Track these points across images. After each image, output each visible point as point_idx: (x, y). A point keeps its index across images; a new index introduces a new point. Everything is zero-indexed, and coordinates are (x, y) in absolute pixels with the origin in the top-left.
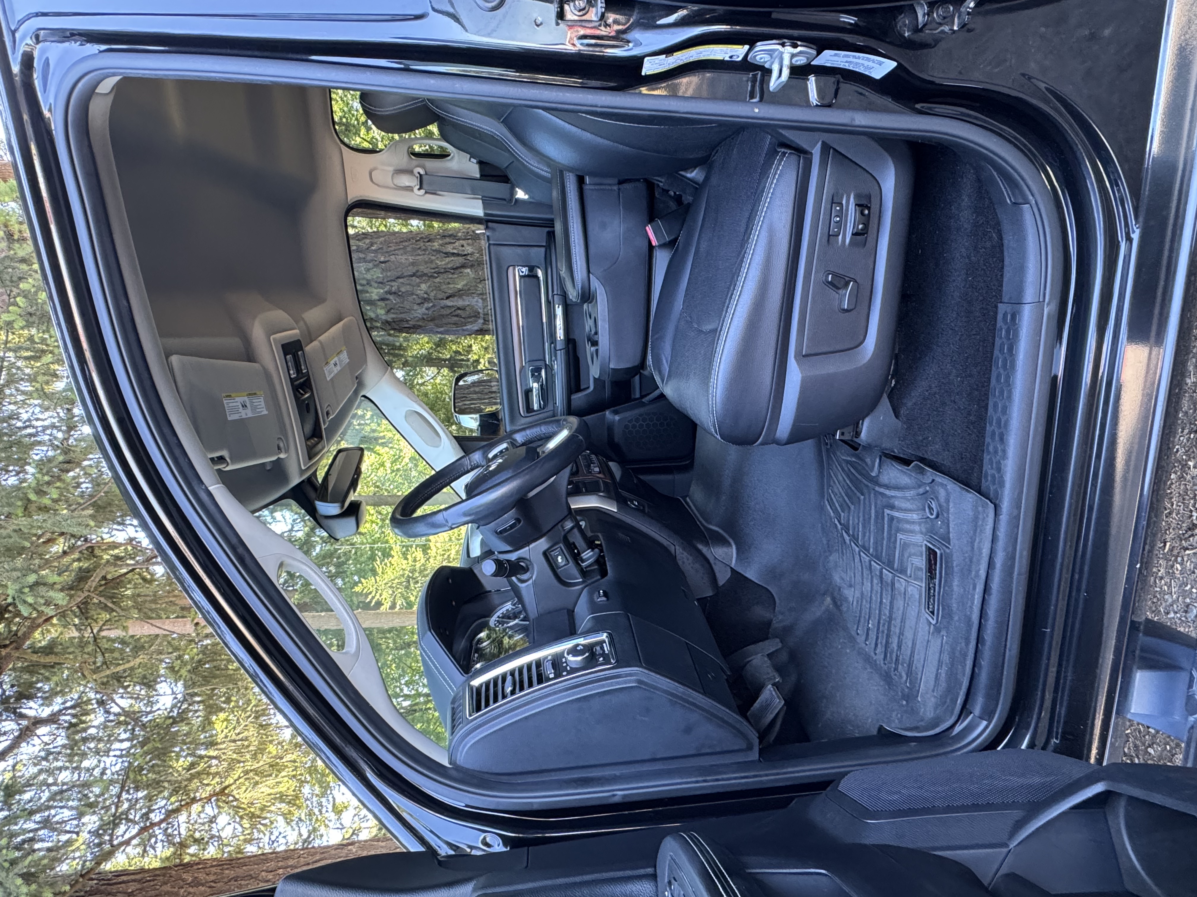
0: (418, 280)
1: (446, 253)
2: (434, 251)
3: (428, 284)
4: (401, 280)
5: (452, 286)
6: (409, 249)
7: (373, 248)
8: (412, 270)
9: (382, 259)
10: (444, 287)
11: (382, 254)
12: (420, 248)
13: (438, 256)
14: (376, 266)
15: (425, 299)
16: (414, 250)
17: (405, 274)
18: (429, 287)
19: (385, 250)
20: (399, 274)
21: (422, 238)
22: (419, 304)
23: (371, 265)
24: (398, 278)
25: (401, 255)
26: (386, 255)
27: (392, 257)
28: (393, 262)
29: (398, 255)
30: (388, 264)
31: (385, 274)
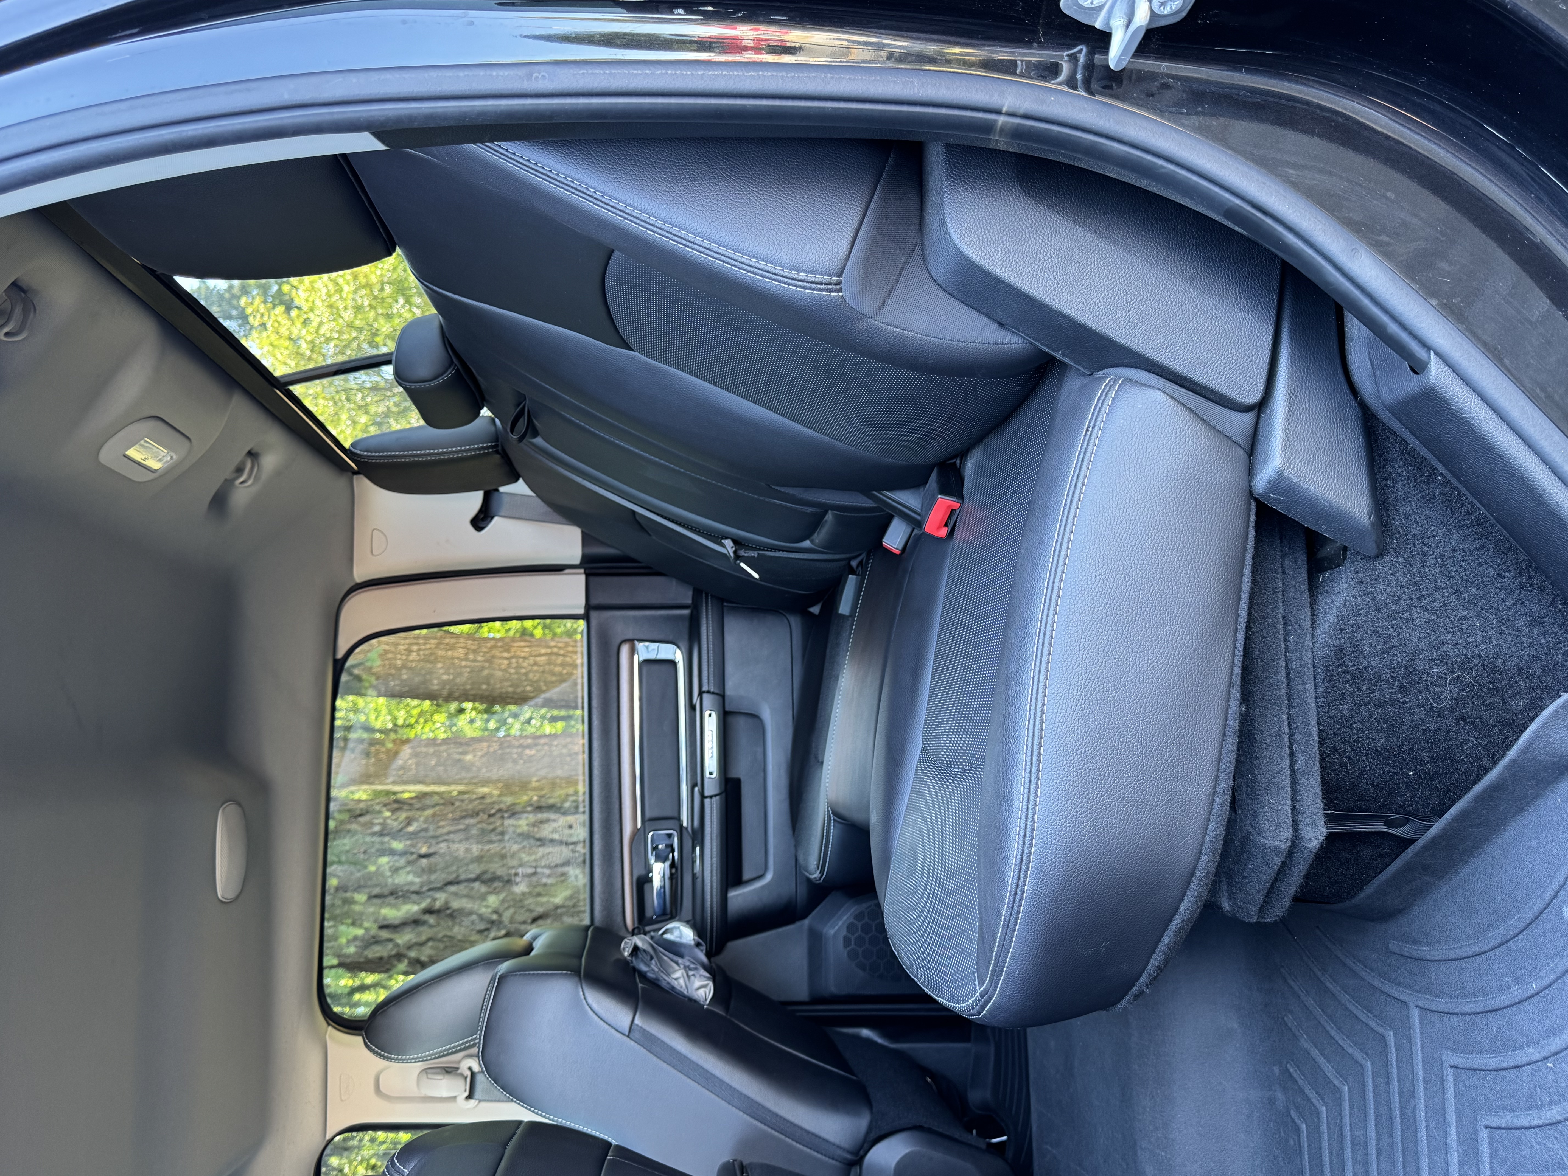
0: (484, 889)
1: (539, 840)
2: (520, 835)
3: (502, 896)
4: (453, 889)
5: (544, 899)
6: (474, 831)
7: (411, 829)
8: (475, 869)
9: (424, 850)
10: (529, 901)
11: (426, 840)
12: (493, 830)
13: (525, 843)
14: (409, 863)
15: (493, 922)
16: (483, 832)
17: (463, 877)
18: (503, 901)
19: (431, 833)
20: (452, 877)
21: (500, 810)
22: (480, 932)
23: (402, 861)
24: (450, 883)
25: (460, 841)
26: (434, 842)
27: (443, 845)
28: (443, 855)
29: (453, 842)
30: (432, 860)
31: (425, 877)
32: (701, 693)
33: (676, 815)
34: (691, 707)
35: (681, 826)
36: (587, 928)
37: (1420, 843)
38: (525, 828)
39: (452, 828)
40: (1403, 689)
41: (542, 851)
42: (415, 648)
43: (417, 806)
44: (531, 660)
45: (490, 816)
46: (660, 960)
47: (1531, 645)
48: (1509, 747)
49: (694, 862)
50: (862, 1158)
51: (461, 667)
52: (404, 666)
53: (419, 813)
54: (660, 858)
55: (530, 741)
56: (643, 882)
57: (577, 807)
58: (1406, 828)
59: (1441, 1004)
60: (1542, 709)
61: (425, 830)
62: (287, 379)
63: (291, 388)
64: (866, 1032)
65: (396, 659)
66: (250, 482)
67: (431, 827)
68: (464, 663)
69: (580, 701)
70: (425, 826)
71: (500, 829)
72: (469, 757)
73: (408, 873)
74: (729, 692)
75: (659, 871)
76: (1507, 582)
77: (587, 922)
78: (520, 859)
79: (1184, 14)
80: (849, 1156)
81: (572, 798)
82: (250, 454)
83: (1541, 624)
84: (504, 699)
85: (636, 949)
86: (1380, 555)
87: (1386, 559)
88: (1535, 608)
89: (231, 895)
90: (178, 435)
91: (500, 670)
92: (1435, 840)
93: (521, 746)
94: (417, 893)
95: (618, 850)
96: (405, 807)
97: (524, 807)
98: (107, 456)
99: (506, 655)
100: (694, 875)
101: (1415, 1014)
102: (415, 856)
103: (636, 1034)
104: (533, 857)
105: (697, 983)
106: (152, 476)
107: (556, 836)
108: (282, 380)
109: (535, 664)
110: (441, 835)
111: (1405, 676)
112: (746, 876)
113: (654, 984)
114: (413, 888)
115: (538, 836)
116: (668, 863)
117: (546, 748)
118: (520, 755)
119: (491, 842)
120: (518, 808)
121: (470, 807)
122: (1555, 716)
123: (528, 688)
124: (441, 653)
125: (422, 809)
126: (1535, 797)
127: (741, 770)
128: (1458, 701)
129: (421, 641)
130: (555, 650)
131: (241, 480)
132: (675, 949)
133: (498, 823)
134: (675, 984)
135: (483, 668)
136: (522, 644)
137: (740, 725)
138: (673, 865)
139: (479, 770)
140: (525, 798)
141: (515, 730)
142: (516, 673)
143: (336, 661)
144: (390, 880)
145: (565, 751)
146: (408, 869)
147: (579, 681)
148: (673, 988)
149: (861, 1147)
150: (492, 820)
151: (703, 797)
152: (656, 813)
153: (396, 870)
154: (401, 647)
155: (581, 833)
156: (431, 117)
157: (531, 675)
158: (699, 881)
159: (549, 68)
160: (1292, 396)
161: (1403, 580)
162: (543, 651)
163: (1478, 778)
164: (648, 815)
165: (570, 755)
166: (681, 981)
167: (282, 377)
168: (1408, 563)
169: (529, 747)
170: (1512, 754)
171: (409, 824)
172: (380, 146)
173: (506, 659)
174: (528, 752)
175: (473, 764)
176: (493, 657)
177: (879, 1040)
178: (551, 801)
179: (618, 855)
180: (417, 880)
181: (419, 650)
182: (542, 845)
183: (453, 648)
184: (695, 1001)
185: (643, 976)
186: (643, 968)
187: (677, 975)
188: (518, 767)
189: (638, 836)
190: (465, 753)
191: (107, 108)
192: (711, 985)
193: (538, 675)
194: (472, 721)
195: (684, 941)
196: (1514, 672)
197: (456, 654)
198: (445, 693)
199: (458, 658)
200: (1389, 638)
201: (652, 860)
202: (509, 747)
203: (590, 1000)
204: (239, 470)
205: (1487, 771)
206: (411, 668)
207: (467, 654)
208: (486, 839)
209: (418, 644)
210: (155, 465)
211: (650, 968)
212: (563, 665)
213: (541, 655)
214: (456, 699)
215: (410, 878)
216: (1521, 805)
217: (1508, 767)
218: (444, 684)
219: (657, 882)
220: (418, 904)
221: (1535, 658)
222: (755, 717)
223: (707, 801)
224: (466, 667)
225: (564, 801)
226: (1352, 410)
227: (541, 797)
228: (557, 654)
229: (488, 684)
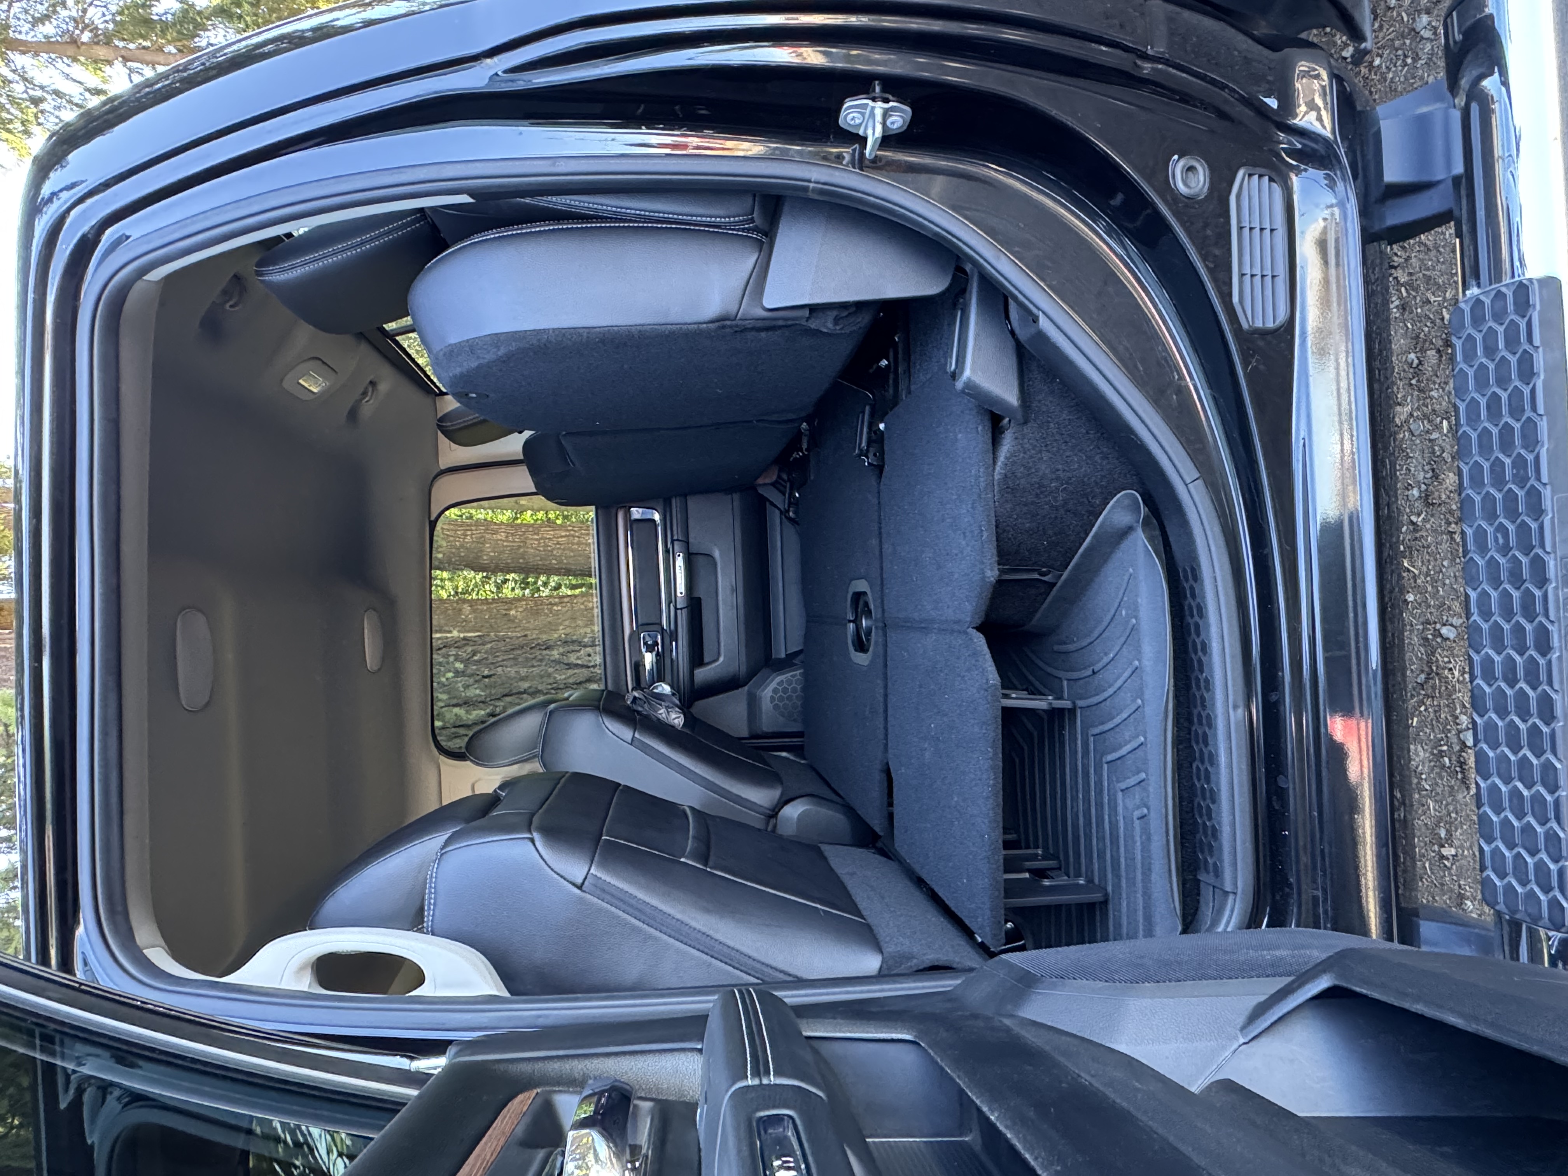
1: (567, 664)
2: (553, 661)
4: (508, 699)
6: (521, 659)
7: (476, 658)
8: (523, 685)
9: (486, 673)
11: (487, 666)
12: (535, 658)
13: (557, 667)
14: (476, 681)
16: (527, 660)
19: (491, 661)
20: (507, 691)
21: (538, 644)
23: (472, 680)
24: (506, 695)
25: (511, 666)
26: (492, 666)
27: (499, 669)
28: (500, 676)
29: (506, 667)
30: (492, 679)
31: (488, 691)
32: (673, 541)
33: (658, 621)
34: (667, 551)
35: (663, 628)
36: (603, 691)
37: (1059, 584)
38: (557, 656)
39: (505, 657)
40: (1037, 495)
41: (570, 672)
42: (469, 533)
43: (480, 642)
44: (555, 541)
45: (531, 648)
46: (649, 703)
47: (1102, 470)
48: (1093, 526)
49: (672, 651)
50: (777, 813)
51: (504, 546)
52: (462, 546)
53: (481, 647)
54: (650, 649)
55: (557, 600)
56: (638, 666)
57: (594, 641)
58: (1050, 576)
59: (1075, 675)
60: (1108, 503)
61: (486, 659)
62: (394, 332)
63: (397, 338)
64: (784, 754)
65: (456, 541)
66: (371, 402)
67: (490, 657)
68: (505, 544)
69: (593, 570)
70: (485, 656)
71: (540, 657)
72: (513, 612)
73: (476, 689)
74: (691, 540)
75: (649, 659)
76: (1091, 436)
77: (602, 687)
78: (555, 678)
79: (905, 128)
80: (768, 812)
81: (589, 635)
82: (371, 382)
83: (1107, 458)
84: (537, 571)
85: (635, 698)
86: (1025, 422)
87: (1029, 425)
88: (1105, 450)
89: (375, 668)
90: (330, 370)
91: (532, 548)
92: (1065, 581)
93: (551, 604)
94: (483, 702)
95: (621, 644)
96: (471, 643)
97: (555, 642)
98: (287, 384)
99: (536, 537)
100: (672, 660)
101: (1065, 683)
102: (480, 677)
103: (636, 743)
104: (564, 677)
105: (673, 716)
106: (313, 397)
107: (579, 662)
108: (391, 333)
109: (558, 543)
110: (498, 662)
111: (1039, 488)
112: (706, 660)
113: (647, 717)
114: (479, 699)
115: (566, 662)
116: (654, 653)
117: (569, 604)
118: (550, 610)
119: (533, 666)
120: (551, 643)
121: (517, 642)
122: (1113, 507)
123: (554, 561)
124: (487, 536)
125: (483, 644)
126: (1111, 553)
127: (701, 592)
128: (1066, 502)
129: (473, 528)
130: (572, 532)
131: (367, 399)
132: (660, 697)
133: (538, 653)
134: (660, 717)
135: (520, 547)
136: (548, 529)
137: (701, 561)
138: (658, 654)
139: (521, 621)
140: (556, 636)
141: (545, 592)
142: (544, 551)
143: (430, 522)
144: (463, 694)
145: (582, 607)
146: (476, 686)
147: (592, 555)
148: (659, 719)
149: (776, 805)
150: (533, 651)
151: (676, 609)
152: (645, 621)
153: (467, 687)
154: (459, 532)
155: (598, 659)
156: (500, 186)
157: (555, 552)
158: (675, 664)
159: (565, 160)
160: (977, 335)
161: (1038, 436)
162: (563, 534)
163: (1081, 544)
164: (640, 622)
165: (586, 610)
166: (664, 715)
167: (392, 330)
168: (1040, 427)
169: (556, 604)
170: (1095, 529)
171: (474, 655)
172: (471, 200)
173: (536, 540)
174: (555, 608)
175: (516, 617)
176: (527, 538)
177: (792, 758)
178: (574, 638)
179: (621, 648)
180: (483, 693)
181: (472, 534)
182: (570, 668)
183: (497, 533)
184: (673, 727)
185: (639, 713)
186: (640, 709)
187: (661, 711)
188: (549, 619)
189: (634, 635)
190: (510, 609)
191: (322, 183)
192: (682, 716)
193: (560, 552)
194: (513, 589)
195: (664, 692)
196: (1093, 484)
197: (499, 537)
198: (493, 566)
199: (501, 540)
200: (1030, 468)
201: (644, 650)
202: (541, 605)
203: (607, 723)
204: (365, 394)
205: (1084, 540)
206: (467, 548)
207: (507, 537)
208: (530, 664)
209: (471, 530)
210: (315, 391)
211: (645, 709)
212: (578, 544)
213: (562, 537)
214: (501, 571)
215: (478, 692)
216: (1106, 558)
217: (1094, 537)
218: (492, 558)
219: (648, 666)
220: (484, 710)
221: (1103, 477)
222: (710, 556)
223: (679, 612)
224: (507, 546)
225: (585, 637)
226: (1011, 343)
227: (566, 635)
228: (574, 536)
229: (524, 559)
